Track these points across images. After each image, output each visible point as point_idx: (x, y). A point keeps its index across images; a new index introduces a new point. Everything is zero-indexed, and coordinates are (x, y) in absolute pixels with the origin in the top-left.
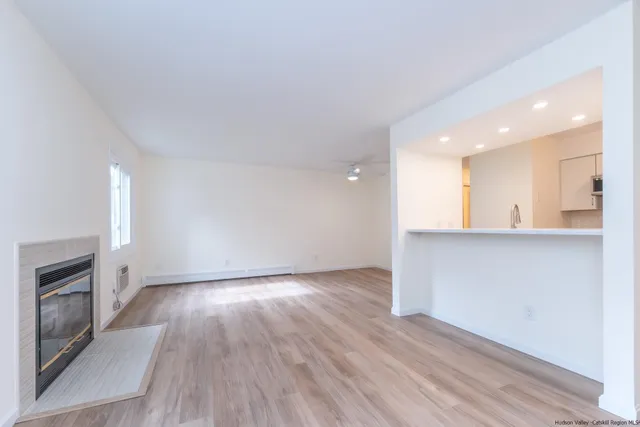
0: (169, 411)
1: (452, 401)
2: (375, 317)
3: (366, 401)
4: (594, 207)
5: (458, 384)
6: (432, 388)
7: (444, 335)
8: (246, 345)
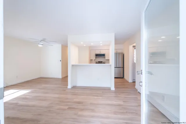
4: (95, 59)
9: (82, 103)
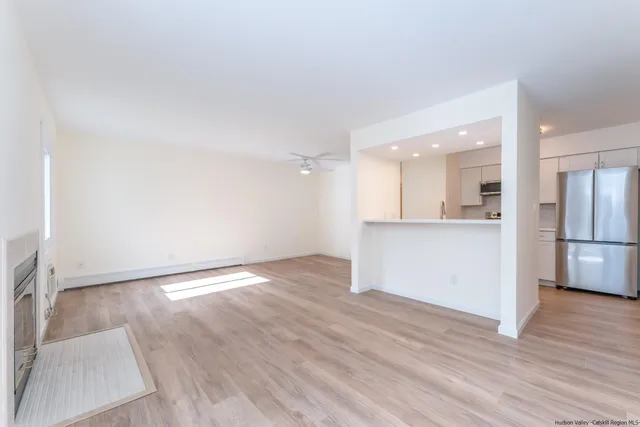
0: (195, 397)
1: (419, 346)
2: (339, 296)
3: (362, 356)
4: (481, 204)
5: (418, 334)
6: (403, 340)
7: (396, 304)
8: (235, 333)
9: (342, 341)
